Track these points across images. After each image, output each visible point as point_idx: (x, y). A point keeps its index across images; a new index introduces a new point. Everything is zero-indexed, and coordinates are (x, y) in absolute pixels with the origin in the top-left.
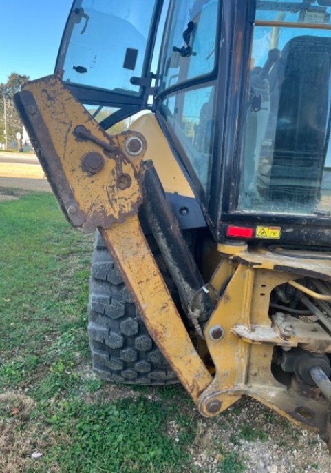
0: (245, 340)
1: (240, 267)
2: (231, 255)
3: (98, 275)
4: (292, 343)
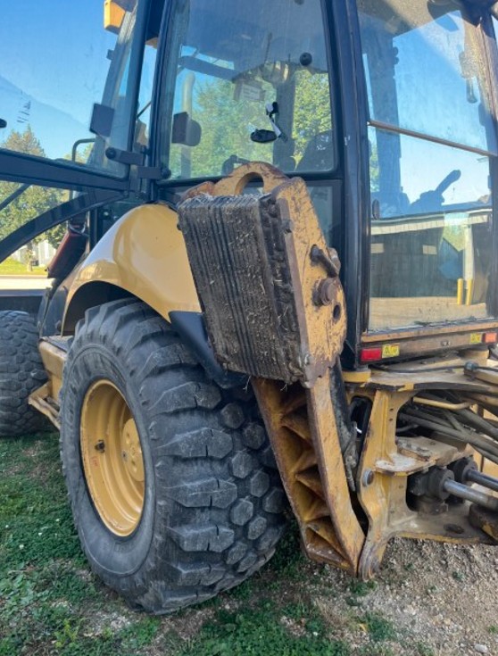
0: (399, 474)
1: (378, 393)
2: (362, 383)
3: (193, 451)
4: (432, 462)
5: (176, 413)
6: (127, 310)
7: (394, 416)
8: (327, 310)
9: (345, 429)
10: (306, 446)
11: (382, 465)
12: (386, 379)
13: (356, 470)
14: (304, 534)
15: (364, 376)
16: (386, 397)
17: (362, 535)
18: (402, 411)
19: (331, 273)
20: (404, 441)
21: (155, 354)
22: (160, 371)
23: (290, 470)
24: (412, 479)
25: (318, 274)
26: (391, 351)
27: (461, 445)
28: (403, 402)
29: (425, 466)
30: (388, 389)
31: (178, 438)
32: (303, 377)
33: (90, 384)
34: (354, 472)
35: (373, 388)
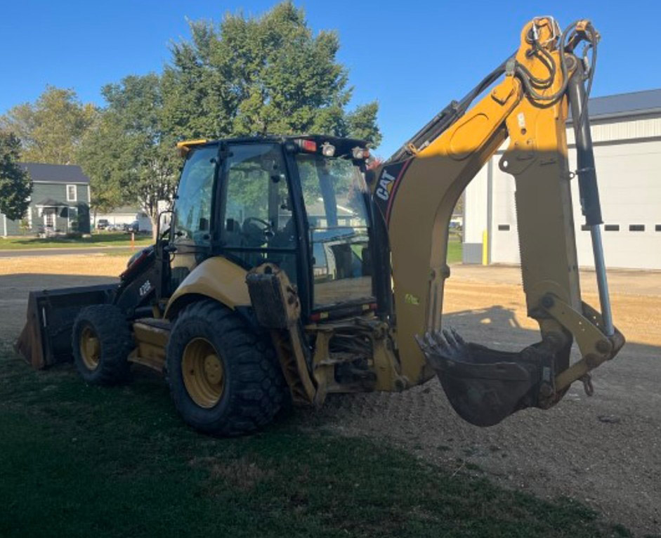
0: (330, 366)
1: (319, 333)
2: (313, 330)
4: (343, 360)
5: (239, 346)
6: (210, 306)
7: (327, 342)
8: (293, 305)
9: (305, 347)
10: (290, 353)
11: (322, 362)
12: (323, 327)
13: (311, 363)
14: (292, 393)
15: (313, 327)
16: (322, 335)
17: (315, 391)
18: (330, 341)
19: (294, 293)
20: (333, 354)
21: (228, 323)
22: (230, 330)
23: (284, 364)
24: (336, 366)
25: (290, 294)
26: (324, 315)
27: (357, 353)
28: (330, 336)
29: (340, 361)
30: (322, 331)
31: (241, 355)
32: (286, 327)
33: (189, 340)
34: (309, 364)
35: (317, 331)
